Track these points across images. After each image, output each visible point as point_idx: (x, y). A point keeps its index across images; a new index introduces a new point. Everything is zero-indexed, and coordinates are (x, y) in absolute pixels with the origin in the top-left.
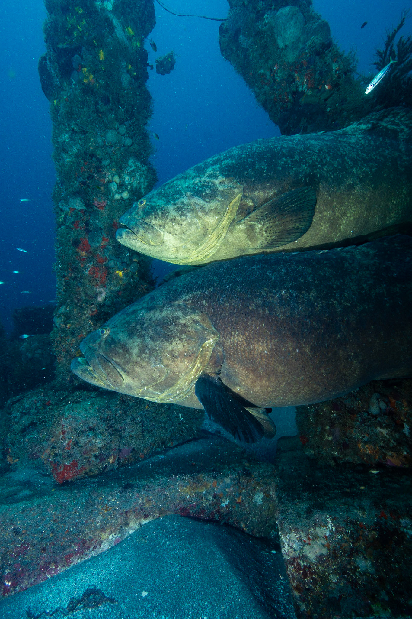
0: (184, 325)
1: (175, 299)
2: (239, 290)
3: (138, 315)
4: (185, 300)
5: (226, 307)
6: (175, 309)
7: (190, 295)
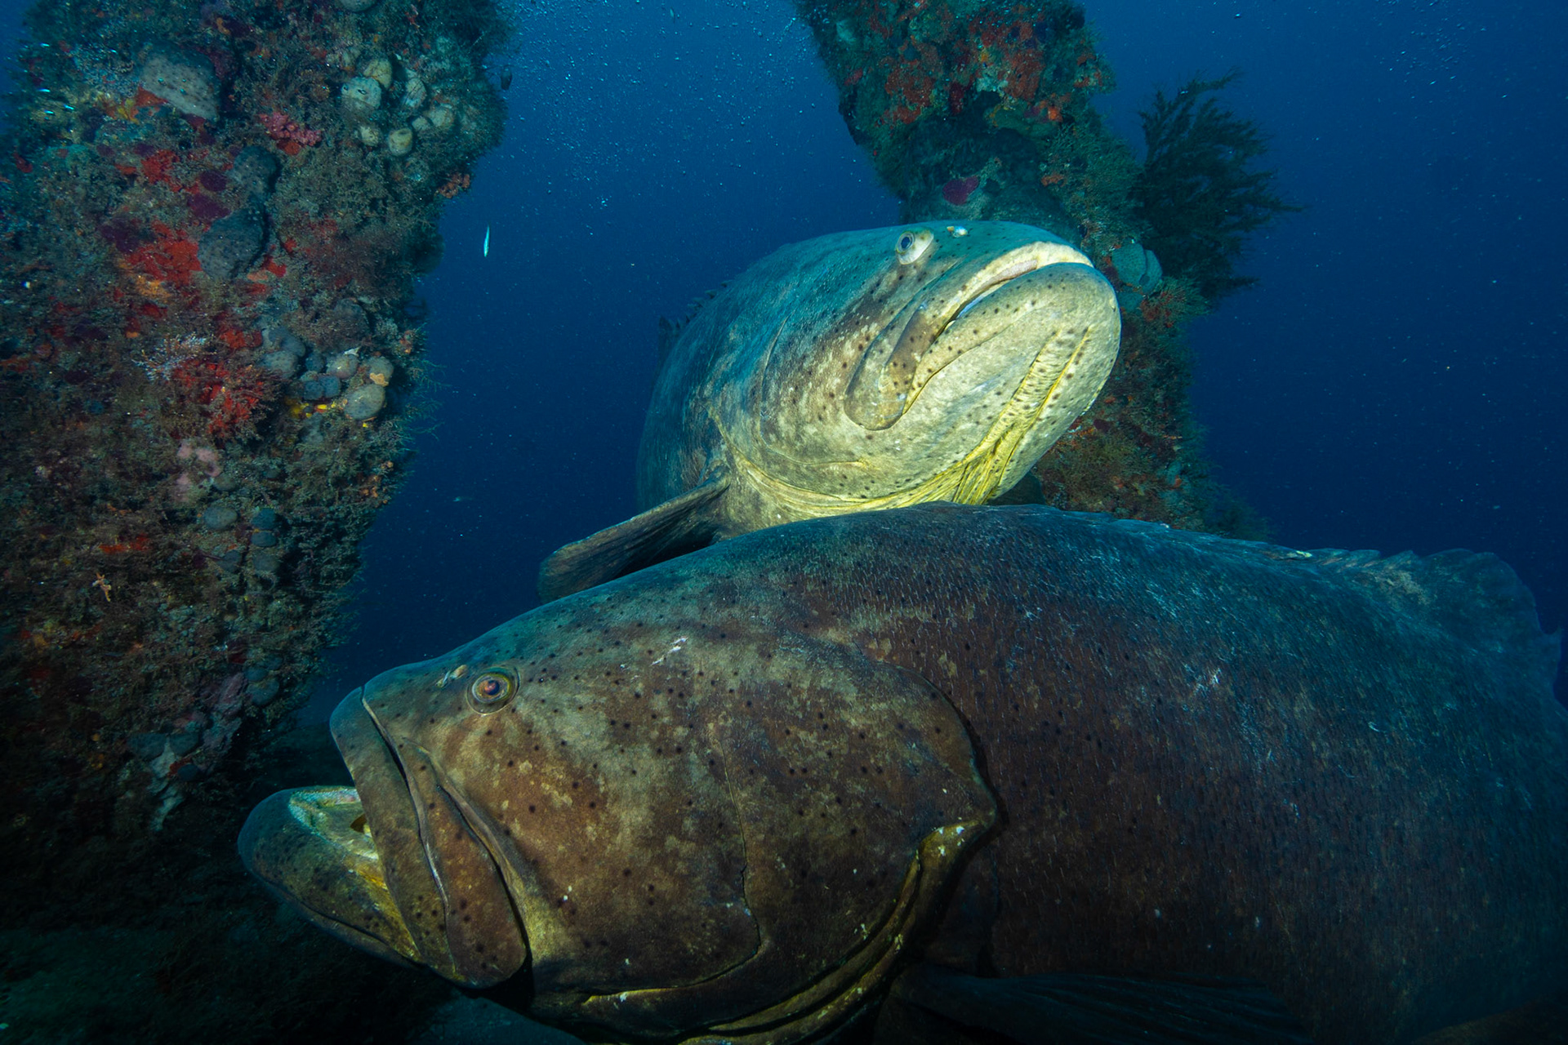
0: (862, 736)
1: (825, 621)
2: (1071, 636)
3: (662, 649)
4: (867, 635)
5: (1029, 697)
6: (823, 656)
7: (887, 618)
